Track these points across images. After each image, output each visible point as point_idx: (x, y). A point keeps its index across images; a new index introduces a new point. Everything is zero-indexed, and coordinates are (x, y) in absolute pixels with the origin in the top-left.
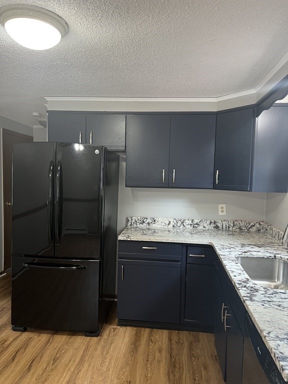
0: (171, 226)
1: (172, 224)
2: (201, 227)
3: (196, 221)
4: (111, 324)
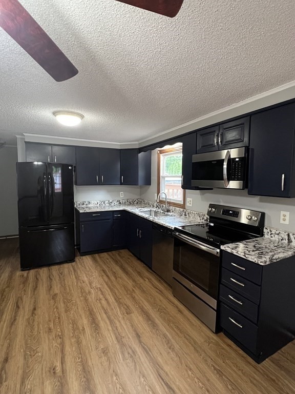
0: (98, 205)
1: (99, 203)
2: (113, 204)
3: (110, 201)
4: (76, 257)
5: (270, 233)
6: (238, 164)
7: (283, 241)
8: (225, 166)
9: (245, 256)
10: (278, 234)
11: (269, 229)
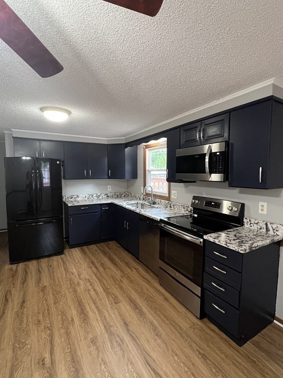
1: (87, 197)
2: (101, 197)
3: (98, 195)
4: (65, 249)
5: (249, 223)
6: (219, 157)
7: (261, 230)
8: (207, 160)
9: (226, 245)
10: (257, 224)
11: (248, 219)
